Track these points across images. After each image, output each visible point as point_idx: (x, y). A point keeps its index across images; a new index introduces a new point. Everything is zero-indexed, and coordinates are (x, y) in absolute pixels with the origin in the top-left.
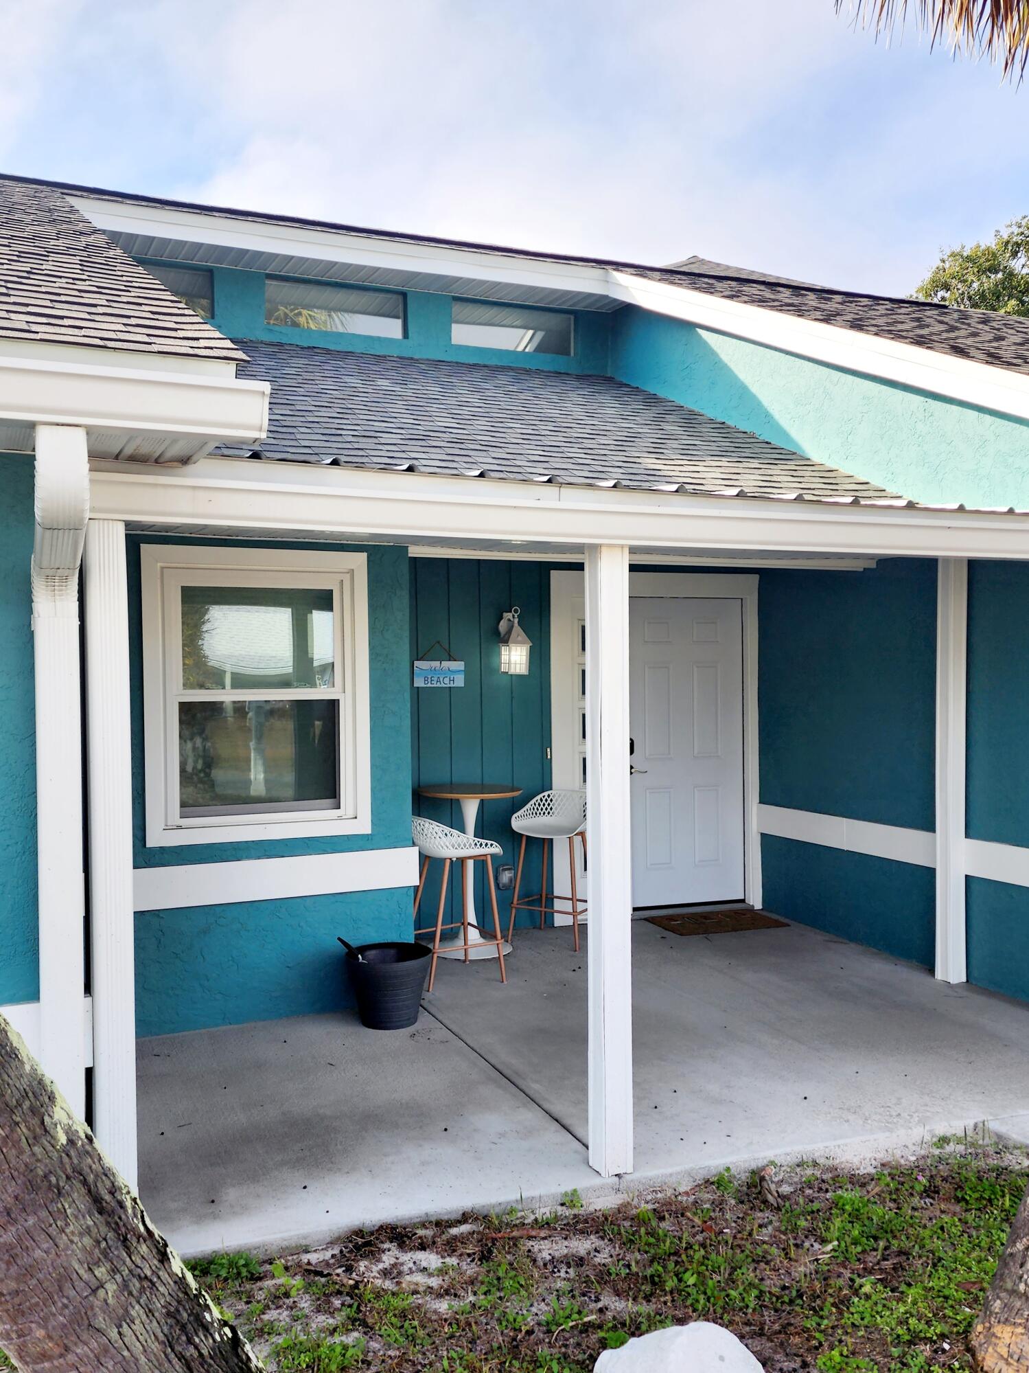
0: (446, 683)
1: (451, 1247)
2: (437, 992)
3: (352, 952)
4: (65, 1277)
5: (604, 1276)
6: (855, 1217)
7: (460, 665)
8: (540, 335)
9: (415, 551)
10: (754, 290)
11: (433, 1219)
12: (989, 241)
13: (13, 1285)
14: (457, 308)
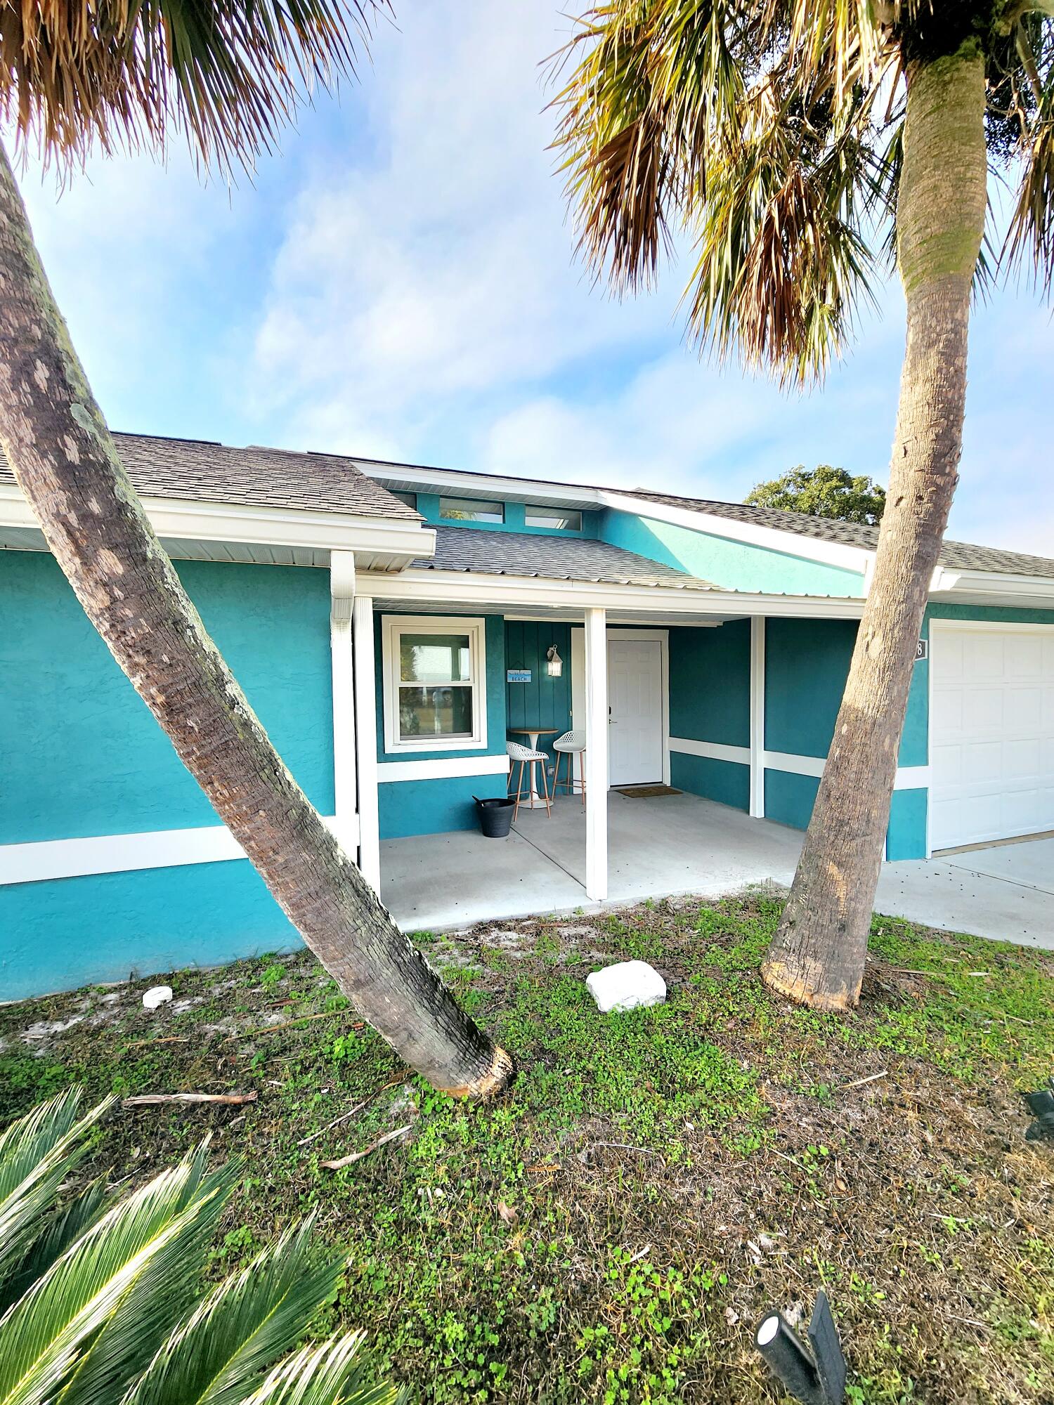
0: (522, 680)
1: (523, 930)
2: (518, 822)
3: (479, 803)
4: (343, 923)
5: (592, 943)
6: (709, 919)
7: (529, 672)
8: (566, 521)
9: (507, 617)
11: (514, 918)
12: (777, 480)
13: (320, 926)
14: (527, 509)
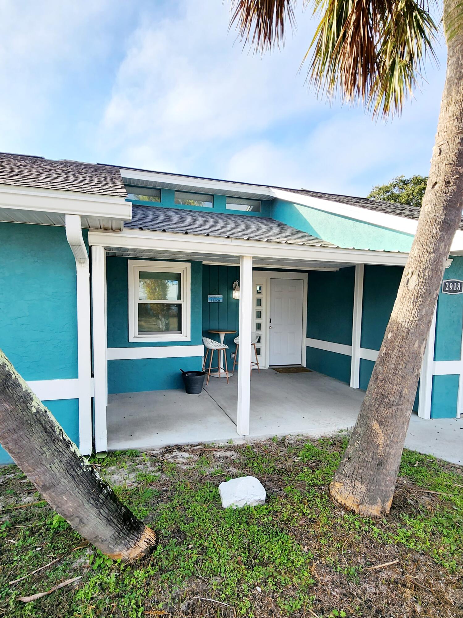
0: (217, 301)
1: (192, 452)
2: (209, 385)
3: (184, 373)
5: (232, 462)
6: (309, 450)
7: (221, 296)
8: (252, 207)
9: (205, 263)
10: (311, 194)
11: (190, 444)
12: (388, 184)
13: (18, 451)
14: (228, 199)
